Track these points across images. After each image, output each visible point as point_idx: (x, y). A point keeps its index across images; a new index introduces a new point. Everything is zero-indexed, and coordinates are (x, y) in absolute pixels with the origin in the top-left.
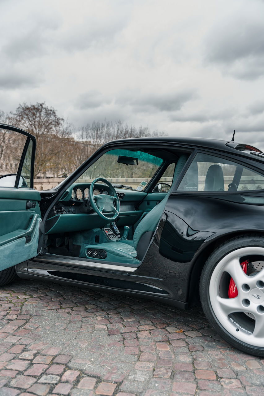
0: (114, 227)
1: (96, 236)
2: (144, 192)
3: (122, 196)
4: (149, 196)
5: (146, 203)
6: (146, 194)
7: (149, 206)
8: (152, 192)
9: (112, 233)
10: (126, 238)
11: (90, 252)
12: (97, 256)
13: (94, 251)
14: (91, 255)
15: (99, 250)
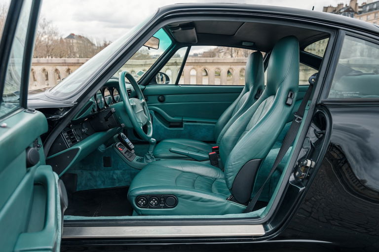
0: (126, 140)
1: (105, 158)
6: (143, 87)
8: (150, 84)
9: (126, 149)
11: (143, 201)
12: (157, 205)
13: (150, 199)
14: (146, 204)
15: (162, 196)
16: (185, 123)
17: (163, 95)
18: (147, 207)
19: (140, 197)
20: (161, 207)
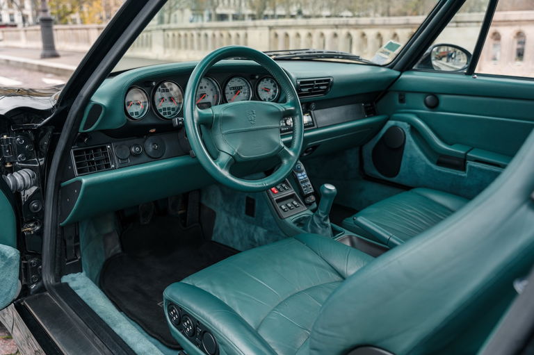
0: (299, 175)
1: (248, 199)
2: (391, 68)
3: (325, 87)
4: (406, 79)
5: (397, 97)
6: (397, 73)
7: (405, 105)
8: (414, 68)
9: (291, 192)
10: (325, 219)
11: (175, 314)
12: (192, 336)
13: (183, 316)
14: (178, 324)
15: (198, 322)
16: (470, 163)
17: (435, 95)
18: (180, 330)
19: (171, 305)
20: (196, 344)
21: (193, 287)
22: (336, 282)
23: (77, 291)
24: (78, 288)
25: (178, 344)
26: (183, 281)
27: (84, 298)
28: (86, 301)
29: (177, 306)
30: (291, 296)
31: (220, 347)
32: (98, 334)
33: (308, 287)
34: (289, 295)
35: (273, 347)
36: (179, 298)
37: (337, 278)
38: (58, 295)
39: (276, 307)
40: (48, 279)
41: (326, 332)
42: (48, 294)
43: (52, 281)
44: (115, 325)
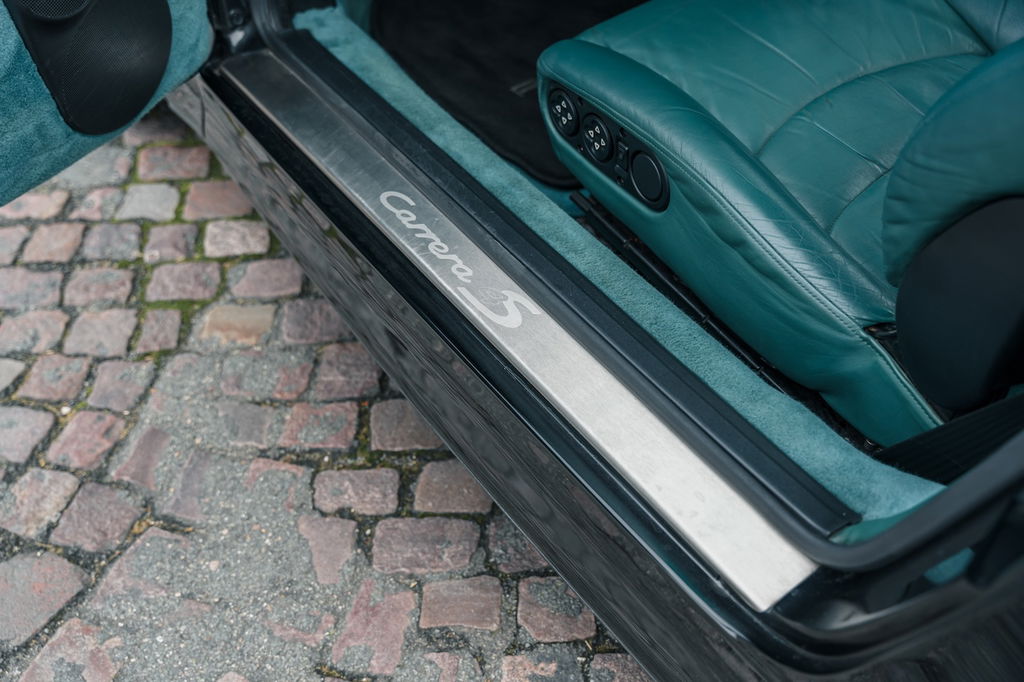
11: (565, 111)
12: (605, 161)
13: (586, 116)
14: (574, 133)
15: (622, 130)
18: (577, 146)
19: (558, 90)
20: (616, 178)
21: (607, 51)
22: (966, 54)
23: (334, 51)
24: (335, 44)
25: (572, 177)
26: (583, 37)
27: (352, 66)
28: (359, 74)
29: (570, 93)
30: (843, 85)
31: (674, 186)
32: (399, 144)
33: (889, 63)
34: (839, 82)
35: (795, 195)
36: (577, 75)
37: (969, 44)
38: (294, 57)
39: (808, 107)
40: (265, 20)
41: (935, 164)
42: (271, 54)
43: (274, 25)
44: (431, 129)
